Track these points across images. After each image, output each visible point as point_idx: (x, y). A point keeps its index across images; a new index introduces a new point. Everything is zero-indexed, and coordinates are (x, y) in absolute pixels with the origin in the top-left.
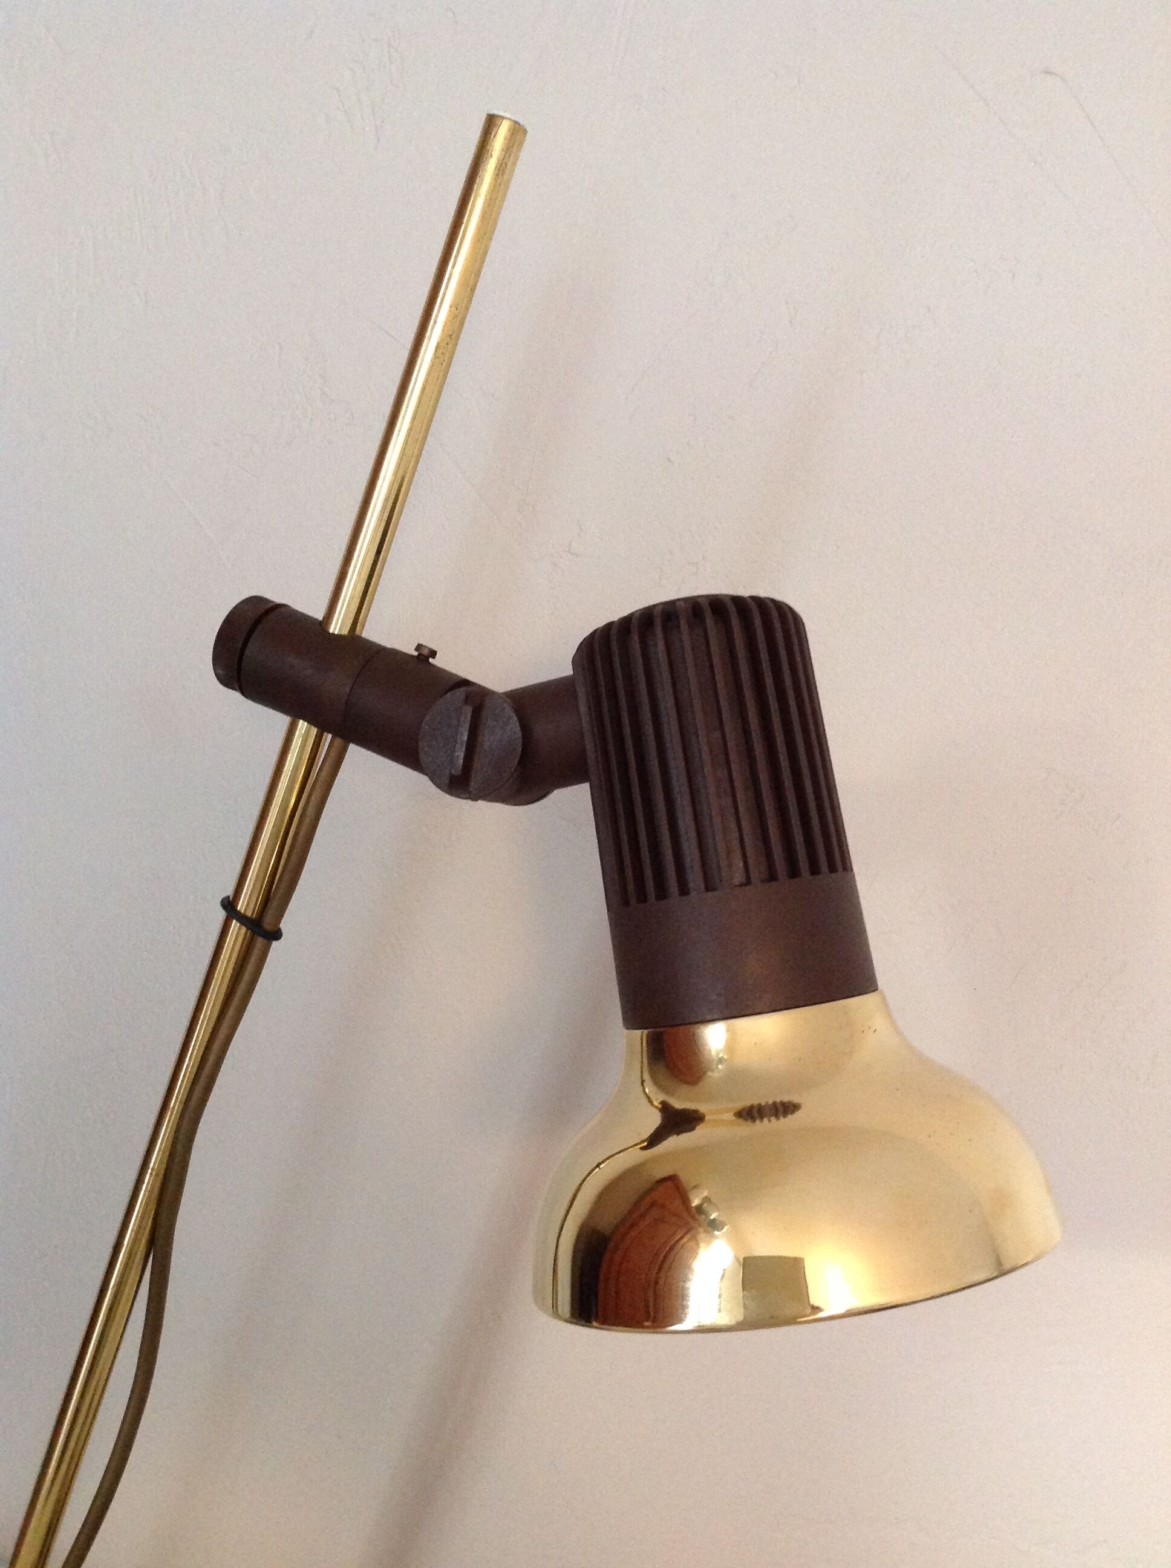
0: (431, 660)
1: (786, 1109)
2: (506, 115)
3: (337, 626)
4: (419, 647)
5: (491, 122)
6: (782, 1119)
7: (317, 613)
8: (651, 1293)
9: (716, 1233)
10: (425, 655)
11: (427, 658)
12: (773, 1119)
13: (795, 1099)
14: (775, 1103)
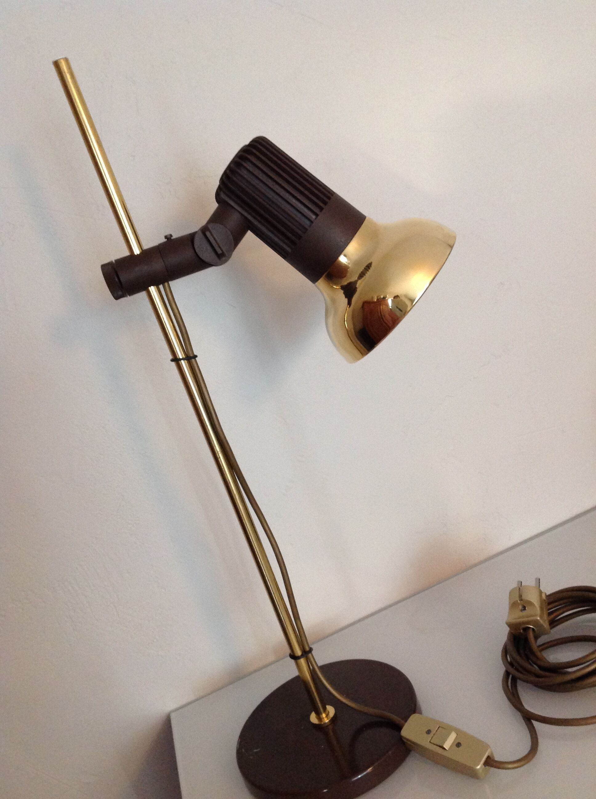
0: (172, 238)
1: (368, 267)
2: (60, 58)
3: (137, 251)
4: (166, 237)
5: (57, 64)
6: (369, 270)
7: (127, 253)
8: (384, 324)
9: (386, 299)
10: (168, 238)
11: (170, 238)
12: (368, 272)
13: (370, 262)
14: (365, 268)
